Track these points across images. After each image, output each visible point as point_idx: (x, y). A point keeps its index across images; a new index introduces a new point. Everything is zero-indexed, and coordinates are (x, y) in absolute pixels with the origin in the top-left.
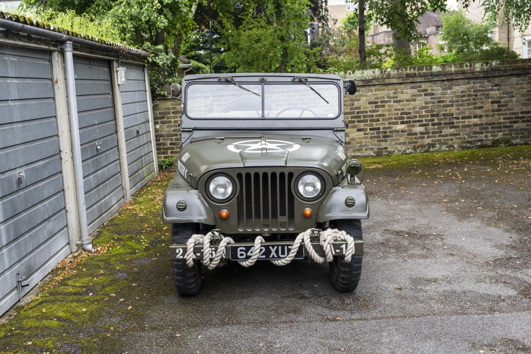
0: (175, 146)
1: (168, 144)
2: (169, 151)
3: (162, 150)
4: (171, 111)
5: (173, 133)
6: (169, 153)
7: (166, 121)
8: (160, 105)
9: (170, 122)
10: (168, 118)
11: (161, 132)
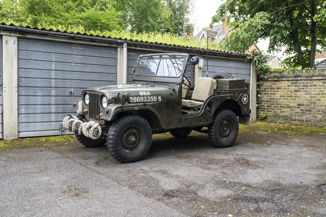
0: (269, 108)
1: (266, 106)
2: (266, 110)
3: (263, 109)
4: (269, 87)
5: (269, 100)
6: (266, 111)
7: (266, 93)
8: (264, 84)
9: (268, 94)
10: (267, 91)
11: (263, 99)
